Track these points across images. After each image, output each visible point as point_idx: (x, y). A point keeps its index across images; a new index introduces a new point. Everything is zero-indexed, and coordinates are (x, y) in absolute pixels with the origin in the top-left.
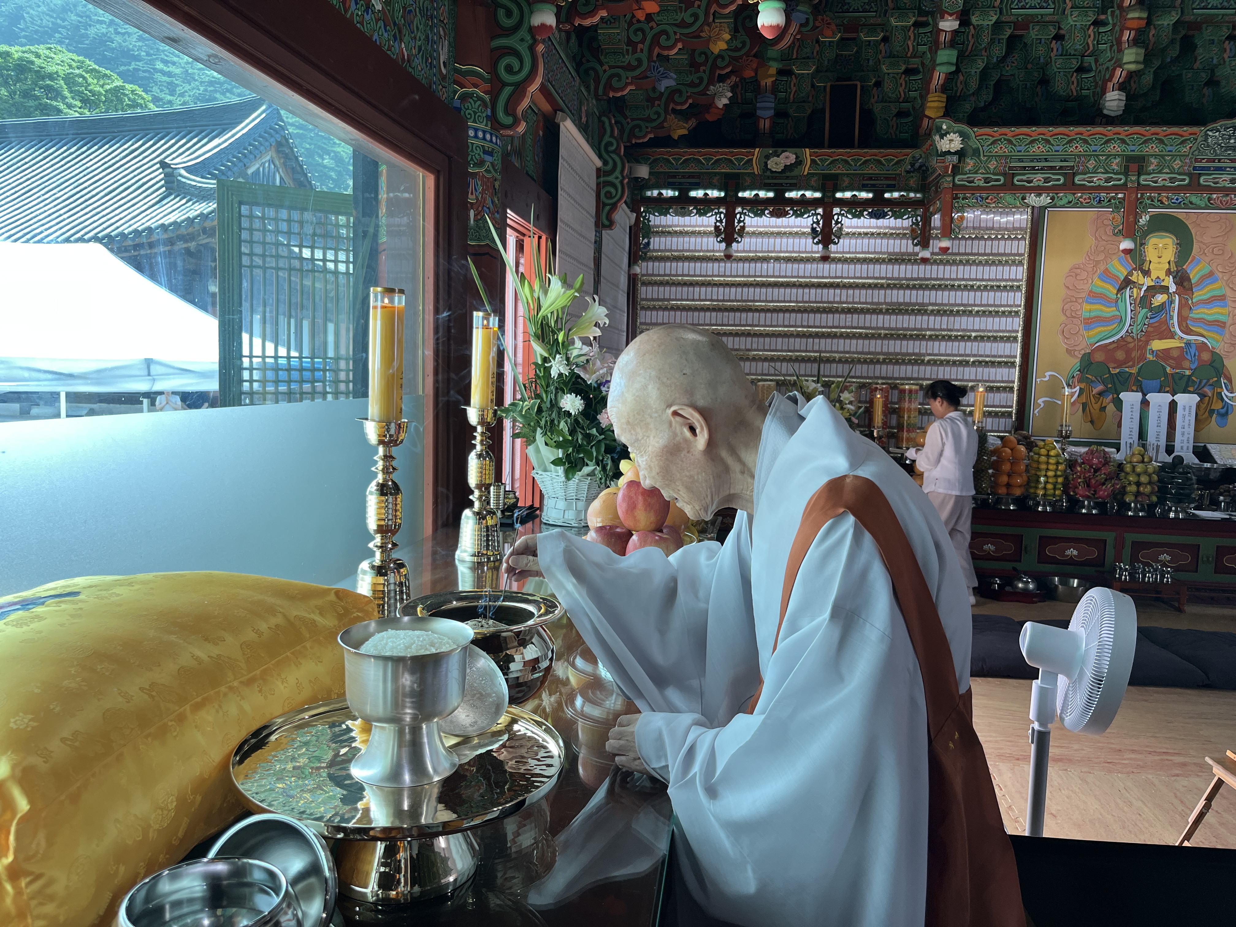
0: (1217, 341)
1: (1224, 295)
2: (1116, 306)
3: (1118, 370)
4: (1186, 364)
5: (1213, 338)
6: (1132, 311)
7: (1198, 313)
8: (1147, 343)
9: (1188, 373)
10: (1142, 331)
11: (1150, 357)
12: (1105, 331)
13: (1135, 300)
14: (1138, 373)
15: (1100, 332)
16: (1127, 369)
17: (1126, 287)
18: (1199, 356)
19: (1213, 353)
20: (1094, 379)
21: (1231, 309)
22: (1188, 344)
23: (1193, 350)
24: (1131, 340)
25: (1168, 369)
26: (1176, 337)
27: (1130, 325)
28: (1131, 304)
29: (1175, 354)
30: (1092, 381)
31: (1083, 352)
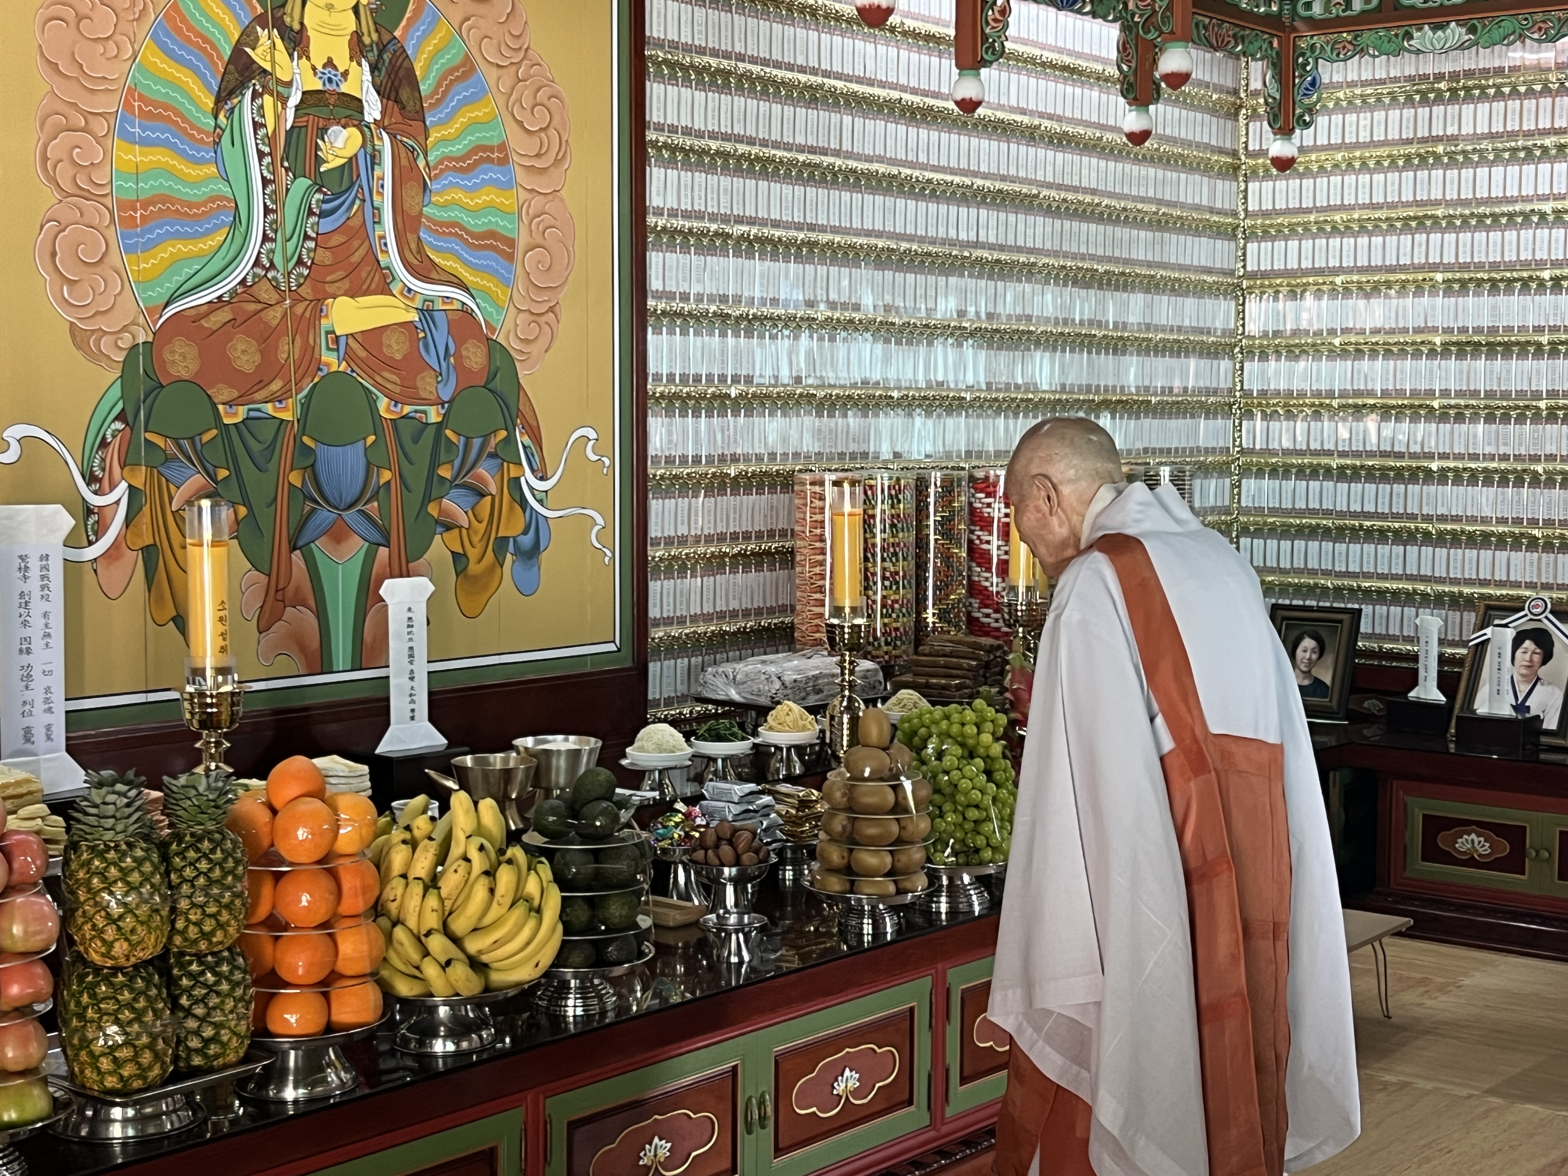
0: (499, 307)
1: (502, 147)
2: (218, 160)
3: (242, 412)
4: (427, 385)
5: (486, 292)
6: (265, 182)
7: (444, 206)
8: (318, 310)
9: (434, 415)
10: (300, 262)
11: (331, 360)
12: (190, 258)
13: (271, 140)
14: (303, 420)
15: (176, 261)
16: (269, 408)
17: (241, 86)
18: (458, 355)
19: (491, 344)
20: (171, 445)
21: (522, 195)
22: (427, 312)
23: (441, 336)
24: (274, 297)
25: (383, 403)
26: (396, 288)
27: (265, 238)
28: (261, 155)
29: (396, 348)
30: (169, 459)
31: (126, 342)
